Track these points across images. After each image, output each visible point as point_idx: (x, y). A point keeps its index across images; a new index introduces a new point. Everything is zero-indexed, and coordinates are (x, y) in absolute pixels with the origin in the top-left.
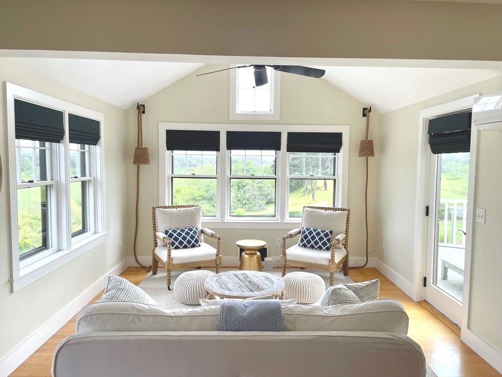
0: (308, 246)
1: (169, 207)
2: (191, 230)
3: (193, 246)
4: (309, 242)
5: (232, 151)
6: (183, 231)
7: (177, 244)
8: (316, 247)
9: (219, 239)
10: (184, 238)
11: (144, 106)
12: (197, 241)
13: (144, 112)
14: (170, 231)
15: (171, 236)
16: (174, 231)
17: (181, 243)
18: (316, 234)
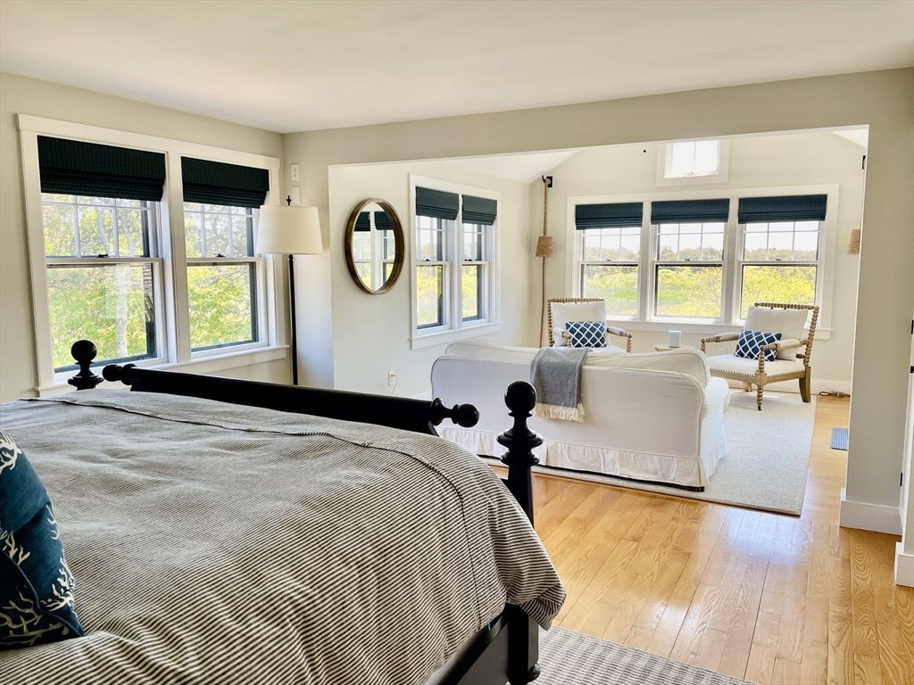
0: (746, 355)
1: (576, 301)
2: (597, 325)
3: (598, 345)
4: (745, 349)
5: (662, 225)
6: (587, 325)
7: (579, 341)
8: (756, 356)
9: (630, 337)
10: (589, 335)
11: (551, 178)
12: (602, 340)
13: (550, 186)
14: (572, 326)
15: (572, 331)
16: (577, 326)
17: (584, 341)
18: (749, 343)
